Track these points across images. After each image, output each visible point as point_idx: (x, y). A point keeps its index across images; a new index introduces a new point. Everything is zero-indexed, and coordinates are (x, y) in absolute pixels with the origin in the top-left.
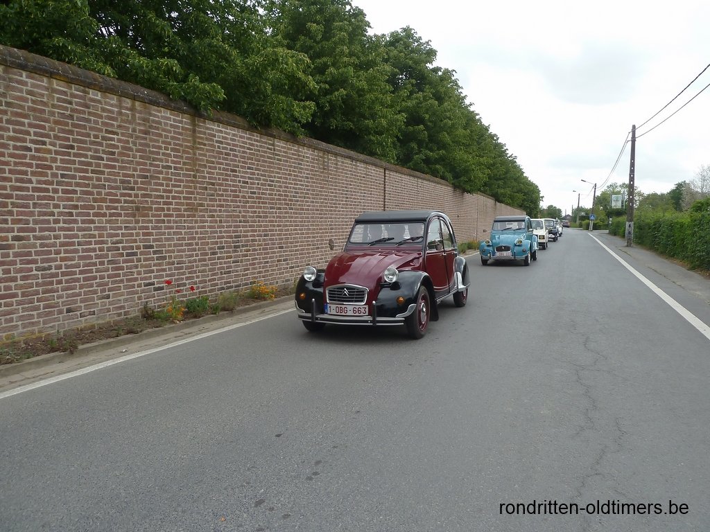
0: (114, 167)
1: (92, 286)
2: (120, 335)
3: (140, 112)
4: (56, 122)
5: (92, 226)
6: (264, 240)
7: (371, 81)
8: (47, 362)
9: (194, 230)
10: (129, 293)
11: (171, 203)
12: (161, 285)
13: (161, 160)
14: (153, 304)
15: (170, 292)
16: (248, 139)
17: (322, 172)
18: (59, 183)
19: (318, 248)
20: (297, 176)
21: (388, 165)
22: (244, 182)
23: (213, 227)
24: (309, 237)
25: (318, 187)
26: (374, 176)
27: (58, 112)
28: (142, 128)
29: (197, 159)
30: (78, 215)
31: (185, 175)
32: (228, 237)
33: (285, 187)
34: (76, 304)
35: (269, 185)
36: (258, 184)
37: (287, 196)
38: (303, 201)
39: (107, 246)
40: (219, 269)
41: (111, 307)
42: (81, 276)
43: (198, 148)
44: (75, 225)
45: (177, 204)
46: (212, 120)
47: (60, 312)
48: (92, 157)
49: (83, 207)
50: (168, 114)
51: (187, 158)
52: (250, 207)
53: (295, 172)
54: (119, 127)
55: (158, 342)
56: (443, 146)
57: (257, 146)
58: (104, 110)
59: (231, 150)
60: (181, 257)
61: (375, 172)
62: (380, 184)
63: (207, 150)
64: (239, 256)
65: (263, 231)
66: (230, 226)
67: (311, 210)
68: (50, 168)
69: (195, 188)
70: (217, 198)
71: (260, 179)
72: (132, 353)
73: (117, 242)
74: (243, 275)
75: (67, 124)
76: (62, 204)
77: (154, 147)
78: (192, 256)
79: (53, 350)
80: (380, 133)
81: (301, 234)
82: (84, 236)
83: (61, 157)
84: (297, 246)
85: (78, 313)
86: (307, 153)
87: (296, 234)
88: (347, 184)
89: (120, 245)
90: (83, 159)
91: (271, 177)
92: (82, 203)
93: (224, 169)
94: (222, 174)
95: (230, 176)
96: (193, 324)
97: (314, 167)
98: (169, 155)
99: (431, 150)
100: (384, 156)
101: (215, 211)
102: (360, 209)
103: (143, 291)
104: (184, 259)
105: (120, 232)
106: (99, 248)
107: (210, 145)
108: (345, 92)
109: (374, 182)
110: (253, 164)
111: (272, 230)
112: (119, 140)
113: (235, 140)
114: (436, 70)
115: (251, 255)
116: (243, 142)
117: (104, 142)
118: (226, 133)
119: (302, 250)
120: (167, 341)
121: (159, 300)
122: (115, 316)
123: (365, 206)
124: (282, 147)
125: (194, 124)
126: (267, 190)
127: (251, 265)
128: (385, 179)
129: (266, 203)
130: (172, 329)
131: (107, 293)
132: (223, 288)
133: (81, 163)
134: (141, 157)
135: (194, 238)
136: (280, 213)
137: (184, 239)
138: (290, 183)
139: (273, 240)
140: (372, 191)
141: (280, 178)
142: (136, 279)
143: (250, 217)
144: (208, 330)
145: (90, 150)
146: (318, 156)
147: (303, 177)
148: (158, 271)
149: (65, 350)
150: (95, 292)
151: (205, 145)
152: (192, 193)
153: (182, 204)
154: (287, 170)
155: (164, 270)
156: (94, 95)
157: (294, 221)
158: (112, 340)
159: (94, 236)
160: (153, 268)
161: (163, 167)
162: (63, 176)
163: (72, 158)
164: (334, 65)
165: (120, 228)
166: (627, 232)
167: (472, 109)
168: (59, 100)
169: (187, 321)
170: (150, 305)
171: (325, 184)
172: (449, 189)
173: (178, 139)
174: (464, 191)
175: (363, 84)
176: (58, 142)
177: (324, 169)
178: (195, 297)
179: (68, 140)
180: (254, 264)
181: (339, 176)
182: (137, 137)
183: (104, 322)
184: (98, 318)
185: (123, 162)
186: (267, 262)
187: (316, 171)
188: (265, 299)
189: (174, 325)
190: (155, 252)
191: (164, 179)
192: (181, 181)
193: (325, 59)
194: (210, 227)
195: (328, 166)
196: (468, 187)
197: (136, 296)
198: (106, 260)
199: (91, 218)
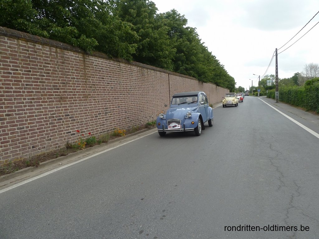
0: (50, 79)
1: (43, 135)
2: (58, 157)
3: (60, 54)
4: (22, 60)
5: (41, 107)
6: (118, 109)
7: (160, 34)
8: (26, 172)
9: (87, 107)
10: (60, 137)
11: (76, 95)
12: (74, 133)
13: (70, 75)
14: (71, 142)
15: (78, 136)
16: (108, 63)
17: (142, 77)
18: (25, 88)
19: (142, 111)
20: (131, 79)
21: (170, 72)
22: (108, 83)
23: (96, 105)
24: (138, 107)
25: (140, 84)
26: (164, 77)
27: (23, 55)
28: (61, 61)
29: (87, 74)
30: (34, 102)
31: (81, 81)
32: (102, 109)
33: (126, 84)
34: (36, 144)
35: (119, 84)
36: (114, 84)
37: (127, 88)
38: (134, 91)
39: (49, 116)
40: (99, 123)
41: (52, 144)
42: (38, 131)
43: (87, 69)
44: (34, 108)
45: (79, 95)
46: (92, 56)
47: (29, 148)
48: (40, 75)
49: (37, 99)
50: (72, 54)
51: (82, 74)
52: (111, 95)
53: (130, 77)
54: (51, 61)
55: (76, 159)
56: (193, 62)
57: (113, 66)
58: (43, 53)
59: (101, 69)
60: (82, 119)
61: (165, 76)
62: (167, 81)
63: (91, 70)
64: (107, 117)
65: (118, 105)
66: (103, 104)
67: (138, 94)
68: (21, 81)
69: (86, 87)
70: (96, 91)
71: (114, 82)
72: (65, 165)
73: (53, 114)
74: (110, 126)
75: (27, 61)
76: (27, 98)
77: (67, 69)
78: (87, 118)
79: (28, 166)
80: (166, 58)
81: (134, 105)
82: (38, 112)
83: (25, 76)
84: (132, 111)
85: (38, 148)
86: (134, 68)
87: (132, 106)
88: (153, 82)
89: (54, 115)
90: (35, 77)
91: (119, 80)
92: (36, 97)
93: (99, 78)
94: (98, 80)
95: (101, 81)
96: (90, 149)
97: (138, 75)
98: (74, 73)
99: (188, 64)
100: (167, 68)
101: (96, 97)
102: (159, 92)
103: (66, 136)
104: (83, 120)
105: (54, 109)
106: (45, 117)
107: (92, 67)
108: (149, 40)
109: (164, 80)
110: (111, 75)
111: (122, 105)
112: (51, 67)
113: (102, 64)
114: (187, 28)
115: (113, 116)
116: (106, 65)
117: (44, 68)
118: (98, 61)
119: (135, 113)
120: (80, 158)
121: (73, 140)
122: (54, 148)
123: (161, 91)
124: (124, 66)
125: (84, 58)
126: (118, 86)
127: (113, 121)
128: (169, 78)
129: (118, 92)
130: (81, 152)
131: (50, 138)
132: (101, 132)
133: (34, 78)
134: (61, 74)
135: (87, 110)
136: (124, 96)
137: (83, 111)
138: (128, 83)
139: (122, 109)
140: (163, 84)
141: (124, 80)
142: (62, 131)
143: (111, 99)
144: (97, 152)
145: (38, 72)
146: (139, 69)
147: (133, 80)
148: (72, 126)
149: (34, 166)
150: (44, 138)
151: (89, 67)
152: (85, 89)
153: (81, 95)
154: (126, 77)
155: (75, 126)
156: (38, 46)
157: (131, 100)
158: (54, 159)
159: (42, 112)
160: (70, 125)
161: (72, 78)
162: (27, 85)
163: (30, 76)
164: (142, 28)
165: (54, 108)
166: (276, 96)
167: (203, 45)
168: (23, 50)
169: (87, 149)
170: (70, 142)
171: (143, 82)
172: (197, 81)
173: (78, 65)
174: (203, 82)
175: (157, 36)
176: (24, 69)
177: (142, 75)
178: (89, 137)
179: (28, 68)
180: (114, 120)
181: (149, 78)
182: (59, 65)
183: (49, 151)
184: (47, 150)
185: (53, 77)
186: (120, 119)
187: (139, 77)
188: (121, 136)
189: (82, 151)
190: (70, 118)
191: (72, 84)
192: (80, 84)
193: (138, 25)
194: (94, 105)
195: (144, 74)
196: (205, 80)
197: (63, 138)
198: (48, 123)
199: (41, 104)
